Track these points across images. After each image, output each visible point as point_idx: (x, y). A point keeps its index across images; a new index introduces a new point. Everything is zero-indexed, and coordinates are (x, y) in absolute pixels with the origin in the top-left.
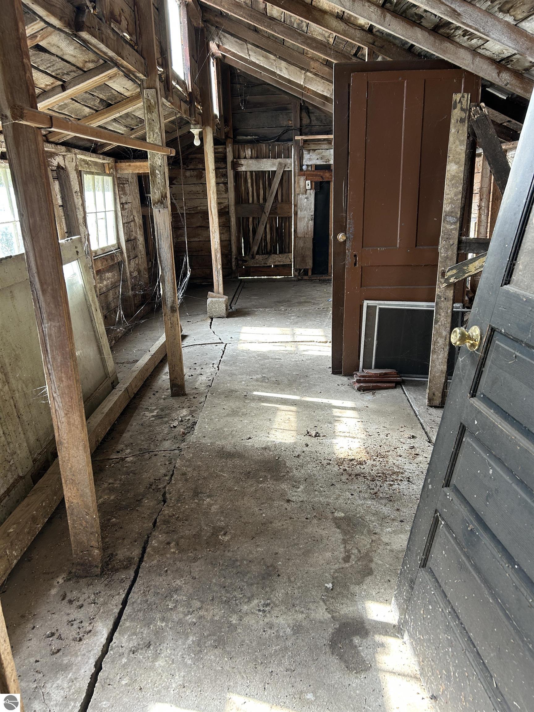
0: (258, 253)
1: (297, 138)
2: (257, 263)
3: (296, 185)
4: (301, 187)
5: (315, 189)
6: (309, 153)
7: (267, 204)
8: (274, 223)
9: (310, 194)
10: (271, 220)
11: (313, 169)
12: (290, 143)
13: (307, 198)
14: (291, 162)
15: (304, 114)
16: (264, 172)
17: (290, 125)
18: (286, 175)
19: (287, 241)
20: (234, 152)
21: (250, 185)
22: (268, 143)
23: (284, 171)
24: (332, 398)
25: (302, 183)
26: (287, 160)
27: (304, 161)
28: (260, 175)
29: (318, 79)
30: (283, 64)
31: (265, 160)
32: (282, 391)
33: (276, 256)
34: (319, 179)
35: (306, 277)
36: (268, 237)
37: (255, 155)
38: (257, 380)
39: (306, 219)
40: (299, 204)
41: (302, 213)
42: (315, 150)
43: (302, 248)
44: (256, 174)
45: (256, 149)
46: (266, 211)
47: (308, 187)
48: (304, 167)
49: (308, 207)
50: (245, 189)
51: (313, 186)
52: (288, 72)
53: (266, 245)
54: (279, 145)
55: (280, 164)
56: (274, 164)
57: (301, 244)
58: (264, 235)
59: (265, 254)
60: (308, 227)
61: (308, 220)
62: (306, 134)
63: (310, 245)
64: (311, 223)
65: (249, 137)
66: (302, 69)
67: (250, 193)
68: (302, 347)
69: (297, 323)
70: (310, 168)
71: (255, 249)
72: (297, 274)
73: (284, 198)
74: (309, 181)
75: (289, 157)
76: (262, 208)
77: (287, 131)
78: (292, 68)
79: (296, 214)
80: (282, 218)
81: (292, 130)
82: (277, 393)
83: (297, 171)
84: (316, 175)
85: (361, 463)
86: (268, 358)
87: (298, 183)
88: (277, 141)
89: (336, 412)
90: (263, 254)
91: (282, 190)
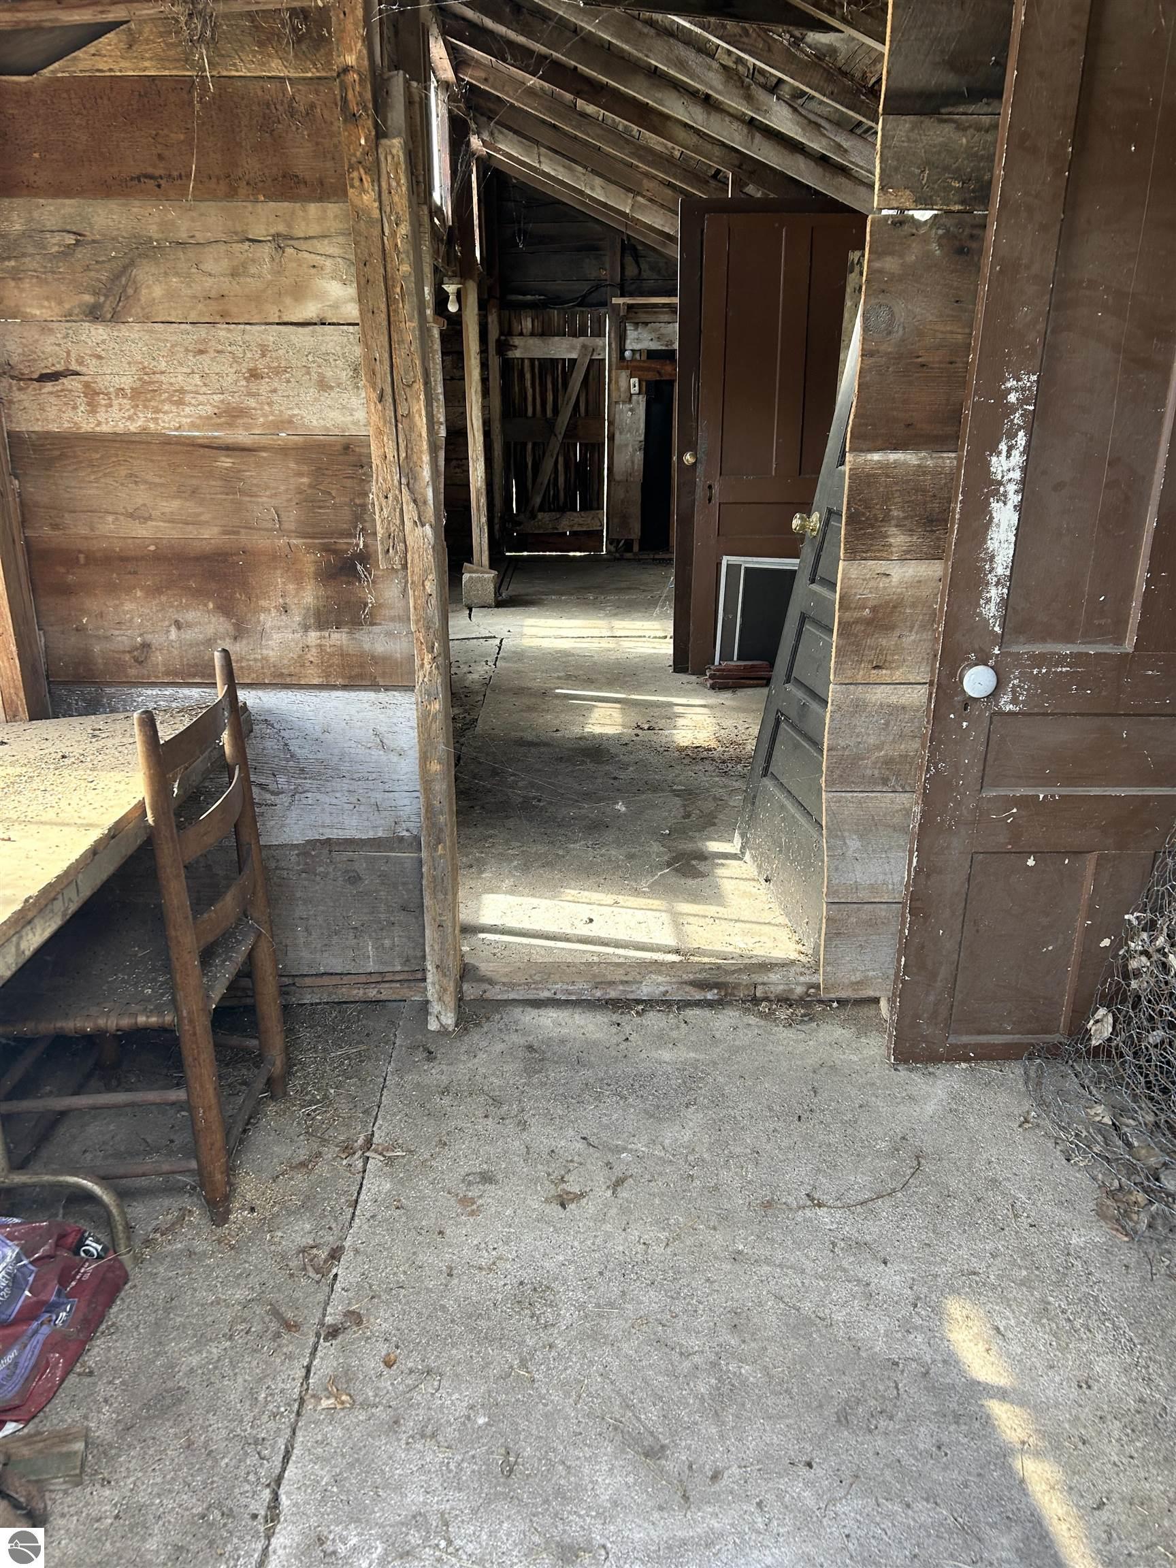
0: (541, 509)
1: (615, 301)
2: (539, 527)
3: (613, 386)
4: (622, 389)
5: (647, 393)
6: (636, 329)
7: (559, 419)
8: (572, 454)
9: (638, 403)
10: (568, 449)
11: (644, 357)
12: (602, 310)
13: (631, 410)
14: (605, 343)
15: (629, 259)
16: (554, 361)
17: (604, 278)
18: (596, 366)
19: (596, 487)
20: (500, 323)
21: (528, 383)
22: (563, 309)
23: (592, 361)
24: (673, 696)
25: (623, 383)
26: (597, 339)
27: (628, 342)
28: (548, 366)
29: (655, 207)
30: (598, 181)
31: (557, 338)
32: (599, 689)
33: (575, 514)
34: (652, 376)
35: (629, 555)
36: (561, 479)
37: (540, 330)
38: (559, 678)
39: (631, 449)
40: (617, 421)
41: (623, 437)
42: (646, 324)
43: (623, 501)
44: (540, 364)
45: (540, 318)
46: (557, 432)
47: (635, 390)
48: (627, 354)
49: (634, 426)
50: (520, 390)
51: (644, 389)
52: (605, 192)
53: (556, 496)
54: (583, 312)
55: (584, 347)
56: (573, 348)
57: (621, 494)
58: (553, 476)
59: (554, 511)
60: (633, 462)
61: (635, 451)
62: (631, 295)
63: (636, 494)
64: (639, 455)
65: (529, 297)
66: (629, 190)
67: (530, 398)
68: (626, 644)
69: (616, 615)
70: (637, 356)
71: (538, 500)
72: (612, 548)
73: (590, 408)
74: (637, 380)
75: (600, 333)
76: (550, 425)
77: (597, 287)
78: (613, 187)
79: (612, 438)
80: (586, 445)
81: (607, 285)
82: (592, 690)
83: (614, 360)
84: (649, 369)
85: (709, 750)
86: (573, 655)
87: (617, 382)
88: (579, 305)
89: (678, 709)
90: (550, 510)
91: (587, 394)
